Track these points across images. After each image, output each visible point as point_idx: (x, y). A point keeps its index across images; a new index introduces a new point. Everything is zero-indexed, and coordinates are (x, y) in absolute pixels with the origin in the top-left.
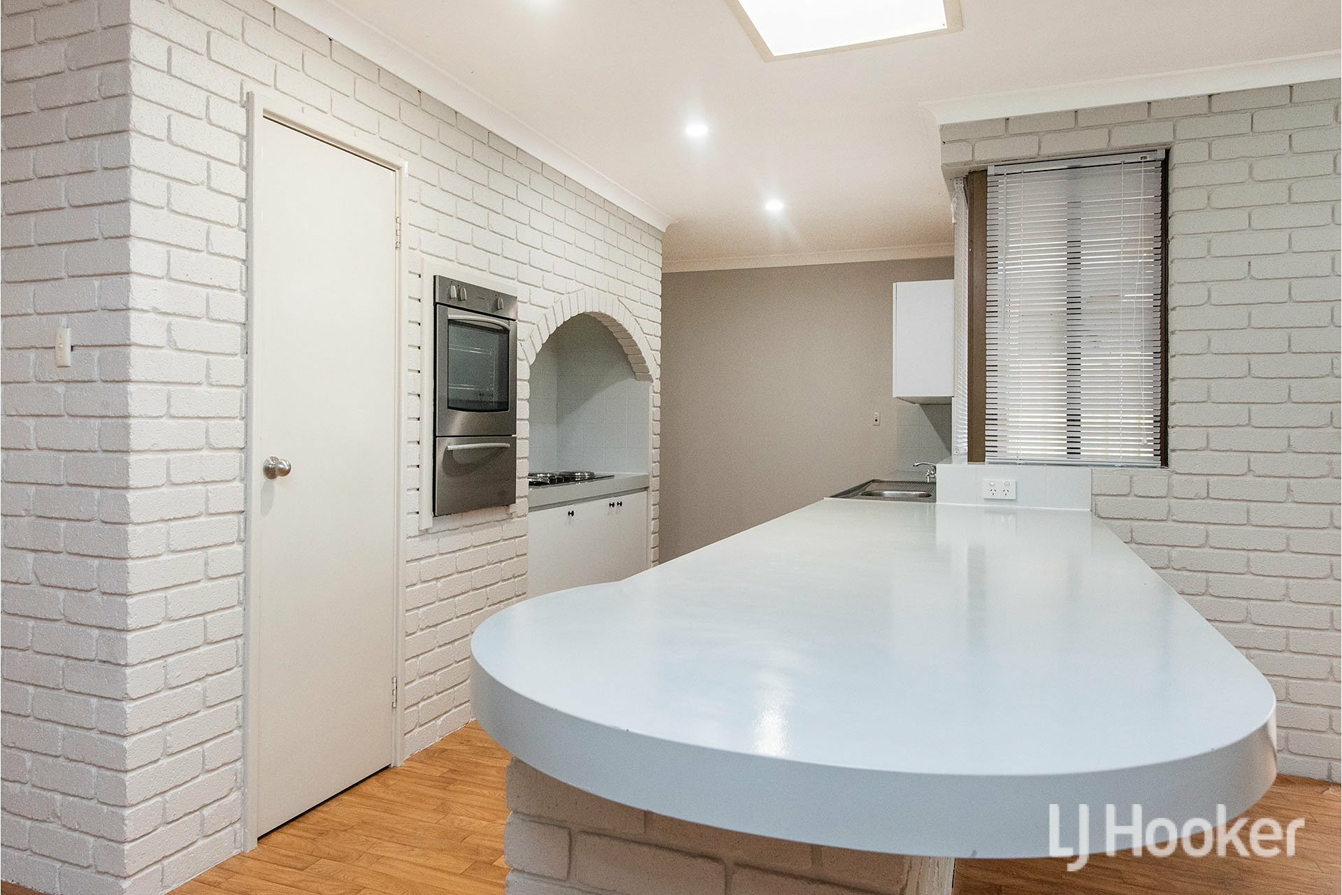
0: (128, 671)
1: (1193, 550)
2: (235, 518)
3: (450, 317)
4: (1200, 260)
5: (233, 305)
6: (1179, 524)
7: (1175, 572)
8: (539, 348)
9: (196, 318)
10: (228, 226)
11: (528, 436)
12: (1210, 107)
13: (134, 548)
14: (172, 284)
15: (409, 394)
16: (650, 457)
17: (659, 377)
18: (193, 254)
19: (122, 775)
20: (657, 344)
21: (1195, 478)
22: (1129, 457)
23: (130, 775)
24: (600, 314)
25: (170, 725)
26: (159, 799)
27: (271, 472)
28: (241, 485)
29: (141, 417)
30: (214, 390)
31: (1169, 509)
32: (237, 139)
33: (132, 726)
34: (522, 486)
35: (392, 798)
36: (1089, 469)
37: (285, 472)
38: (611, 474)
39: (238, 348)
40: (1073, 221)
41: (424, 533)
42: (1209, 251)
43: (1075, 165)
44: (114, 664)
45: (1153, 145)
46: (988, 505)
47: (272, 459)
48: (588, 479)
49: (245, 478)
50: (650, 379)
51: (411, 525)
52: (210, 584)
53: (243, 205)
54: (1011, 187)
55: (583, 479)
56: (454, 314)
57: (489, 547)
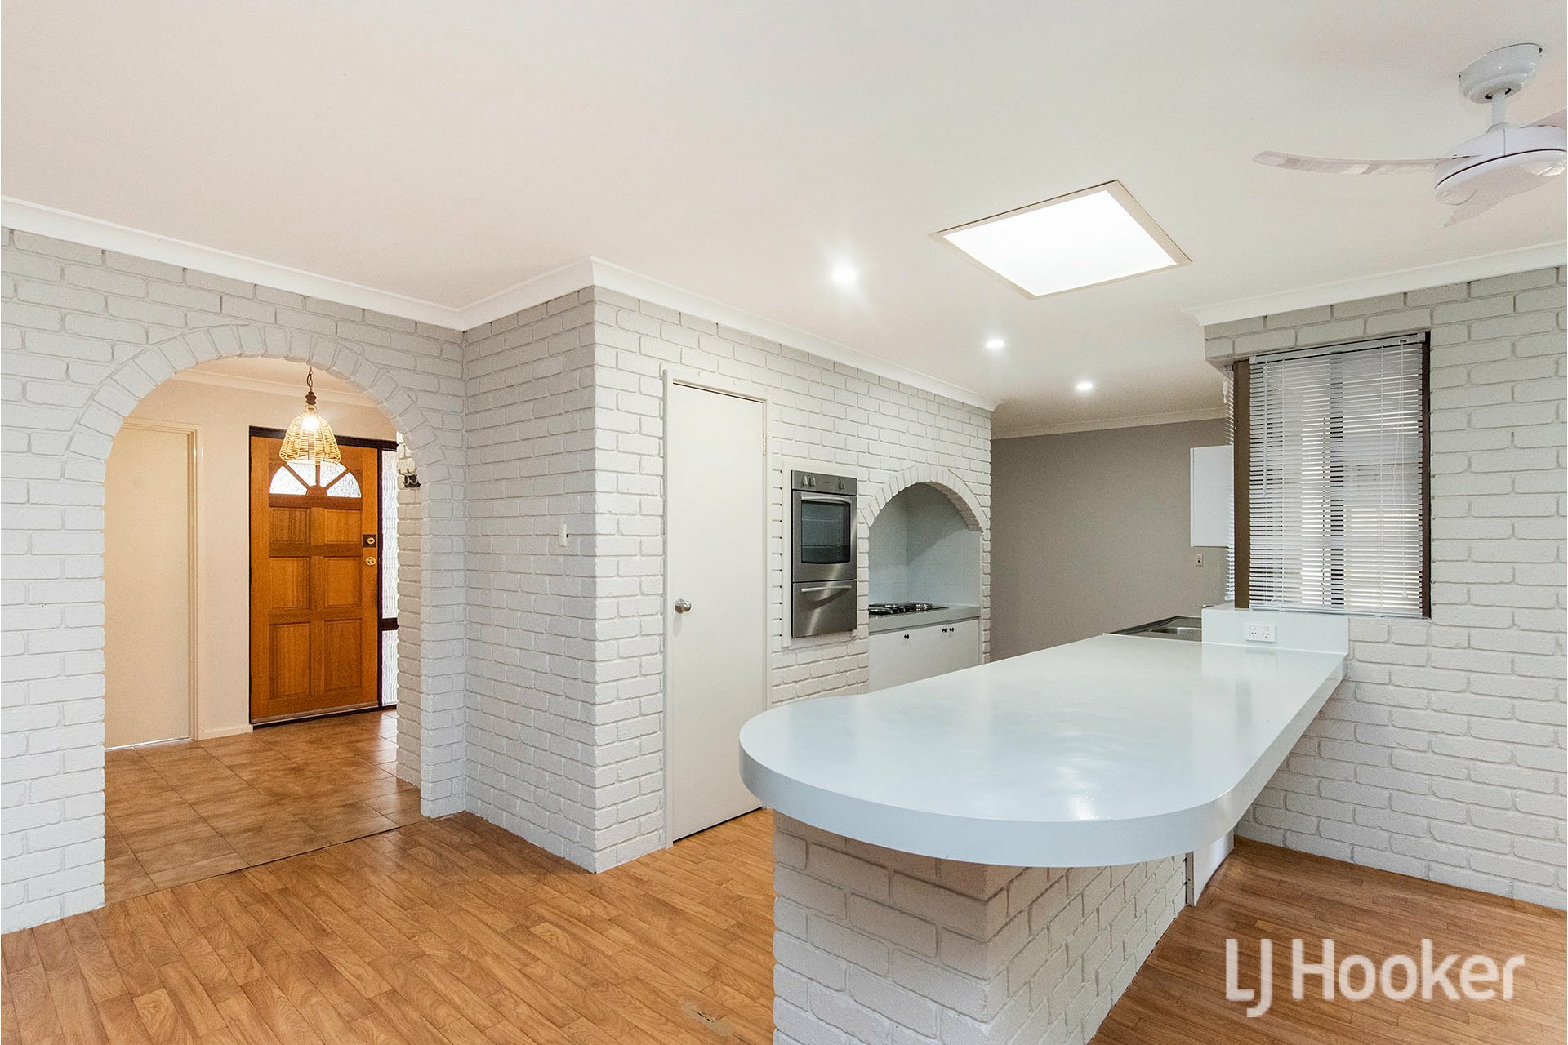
0: (597, 728)
1: (1453, 694)
2: (658, 638)
3: (803, 498)
4: (1459, 433)
5: (656, 504)
6: (1438, 671)
7: (1435, 713)
8: (877, 513)
9: (633, 514)
10: (652, 456)
11: (868, 579)
12: (1469, 293)
13: (599, 656)
14: (619, 495)
15: (774, 553)
16: (981, 593)
17: (989, 527)
18: (632, 476)
19: (594, 790)
20: (987, 501)
21: (1455, 630)
22: (1390, 609)
23: (597, 790)
24: (931, 482)
25: (620, 763)
26: (614, 807)
27: (679, 609)
28: (661, 617)
29: (602, 577)
30: (644, 559)
31: (1429, 657)
32: (658, 400)
33: (599, 762)
34: (862, 616)
35: (760, 828)
36: (1346, 617)
37: (688, 609)
38: (946, 605)
39: (659, 532)
40: (1336, 400)
41: (785, 649)
42: (1469, 423)
43: (1336, 351)
44: (589, 724)
45: (1413, 330)
46: (1250, 646)
47: (681, 600)
48: (927, 609)
49: (664, 613)
50: (980, 530)
51: (776, 643)
52: (643, 678)
53: (661, 442)
54: (1272, 374)
55: (923, 610)
56: (805, 497)
57: (836, 660)
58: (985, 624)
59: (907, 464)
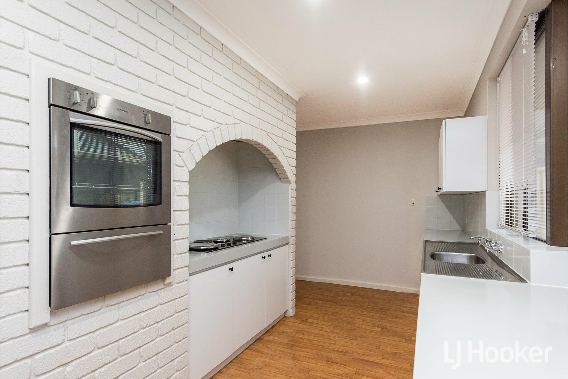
3: (73, 120)
8: (198, 159)
11: (187, 222)
17: (294, 181)
20: (293, 162)
34: (180, 260)
48: (251, 241)
50: (289, 182)
55: (248, 242)
57: (142, 315)
58: (291, 248)
59: (230, 120)
